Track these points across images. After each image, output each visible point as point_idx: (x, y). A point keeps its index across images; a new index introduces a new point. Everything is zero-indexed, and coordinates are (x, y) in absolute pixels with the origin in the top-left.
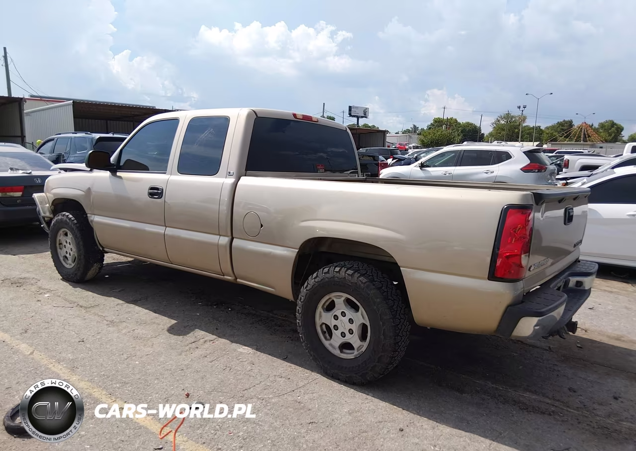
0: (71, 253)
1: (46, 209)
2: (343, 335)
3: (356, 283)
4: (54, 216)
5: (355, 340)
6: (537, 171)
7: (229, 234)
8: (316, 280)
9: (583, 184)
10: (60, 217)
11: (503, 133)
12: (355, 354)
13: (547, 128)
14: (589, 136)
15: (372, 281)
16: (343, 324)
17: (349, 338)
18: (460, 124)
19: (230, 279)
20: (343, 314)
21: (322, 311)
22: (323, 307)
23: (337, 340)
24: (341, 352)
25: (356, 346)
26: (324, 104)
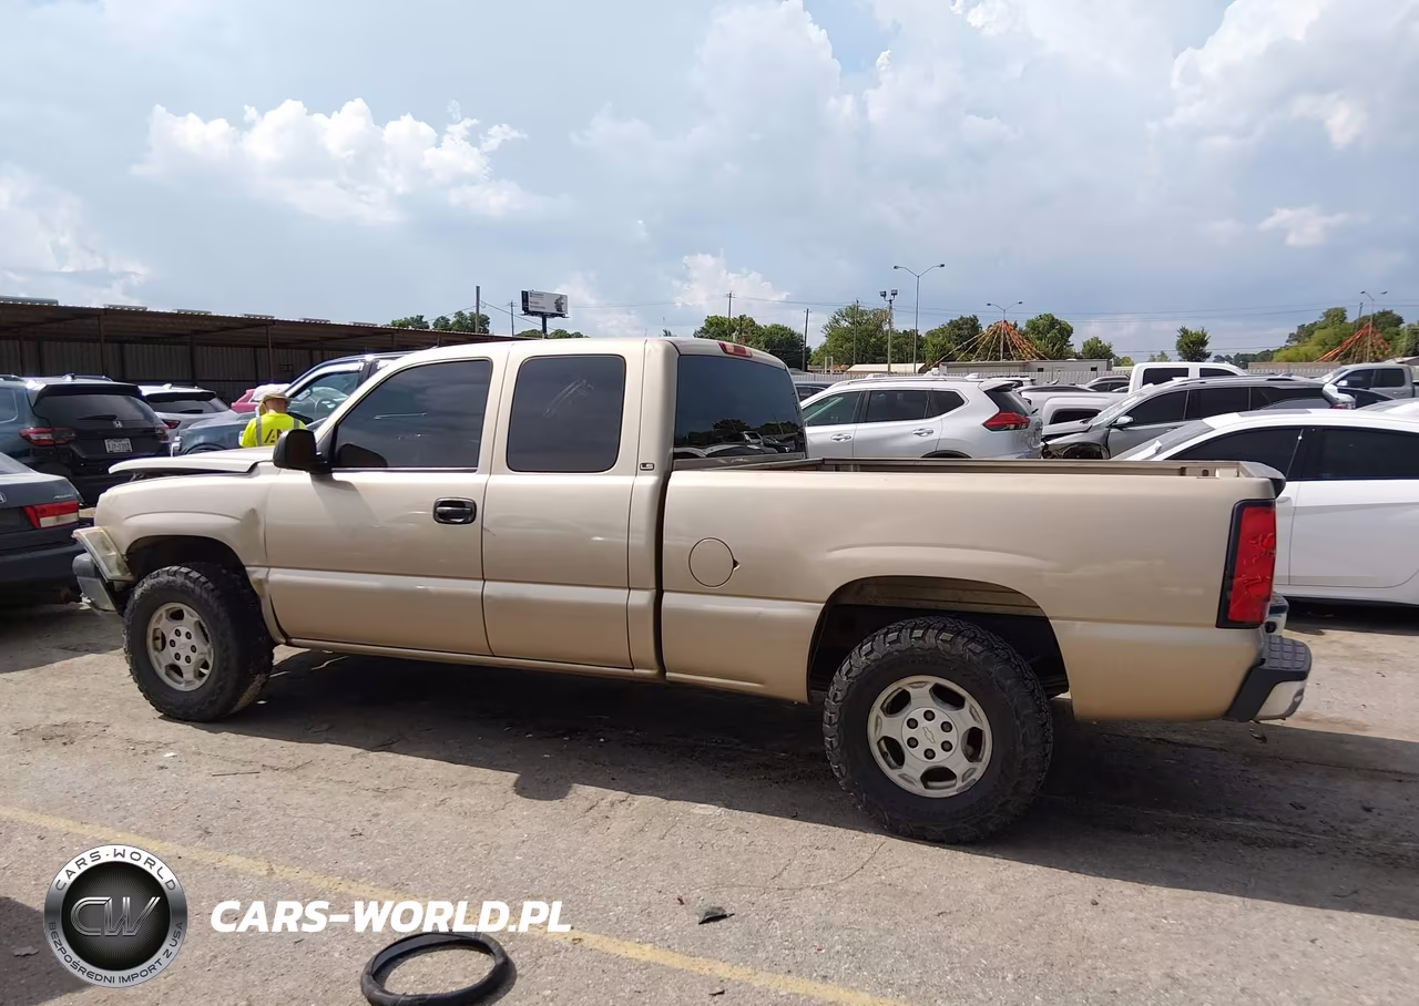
0: (194, 657)
1: (113, 563)
2: (929, 754)
3: (961, 656)
4: (139, 578)
5: (957, 762)
6: (1012, 426)
7: (652, 584)
8: (872, 657)
9: (1158, 451)
10: (164, 578)
11: (847, 345)
12: (957, 786)
13: (930, 333)
14: (1014, 347)
15: (991, 649)
16: (928, 734)
17: (941, 758)
18: (759, 328)
19: (648, 674)
20: (929, 716)
21: (881, 714)
22: (881, 707)
23: (915, 764)
24: (926, 787)
25: (957, 771)
26: (478, 288)
